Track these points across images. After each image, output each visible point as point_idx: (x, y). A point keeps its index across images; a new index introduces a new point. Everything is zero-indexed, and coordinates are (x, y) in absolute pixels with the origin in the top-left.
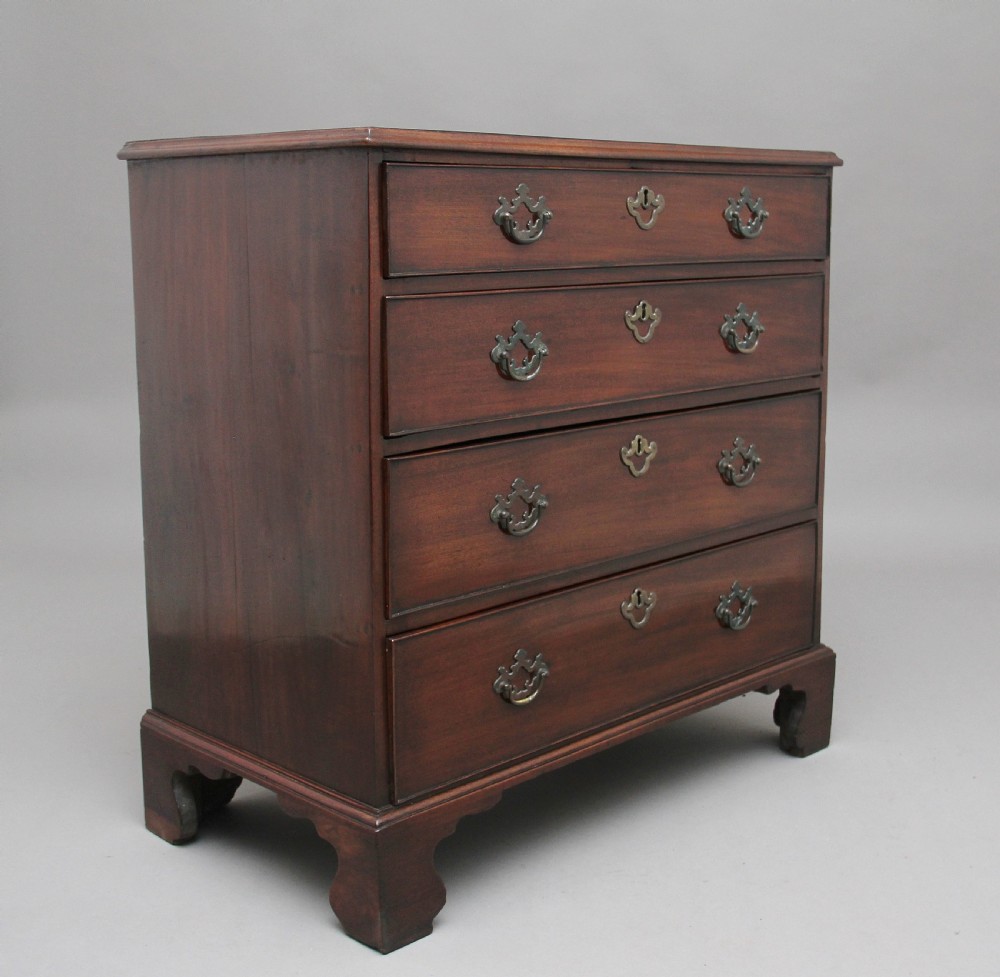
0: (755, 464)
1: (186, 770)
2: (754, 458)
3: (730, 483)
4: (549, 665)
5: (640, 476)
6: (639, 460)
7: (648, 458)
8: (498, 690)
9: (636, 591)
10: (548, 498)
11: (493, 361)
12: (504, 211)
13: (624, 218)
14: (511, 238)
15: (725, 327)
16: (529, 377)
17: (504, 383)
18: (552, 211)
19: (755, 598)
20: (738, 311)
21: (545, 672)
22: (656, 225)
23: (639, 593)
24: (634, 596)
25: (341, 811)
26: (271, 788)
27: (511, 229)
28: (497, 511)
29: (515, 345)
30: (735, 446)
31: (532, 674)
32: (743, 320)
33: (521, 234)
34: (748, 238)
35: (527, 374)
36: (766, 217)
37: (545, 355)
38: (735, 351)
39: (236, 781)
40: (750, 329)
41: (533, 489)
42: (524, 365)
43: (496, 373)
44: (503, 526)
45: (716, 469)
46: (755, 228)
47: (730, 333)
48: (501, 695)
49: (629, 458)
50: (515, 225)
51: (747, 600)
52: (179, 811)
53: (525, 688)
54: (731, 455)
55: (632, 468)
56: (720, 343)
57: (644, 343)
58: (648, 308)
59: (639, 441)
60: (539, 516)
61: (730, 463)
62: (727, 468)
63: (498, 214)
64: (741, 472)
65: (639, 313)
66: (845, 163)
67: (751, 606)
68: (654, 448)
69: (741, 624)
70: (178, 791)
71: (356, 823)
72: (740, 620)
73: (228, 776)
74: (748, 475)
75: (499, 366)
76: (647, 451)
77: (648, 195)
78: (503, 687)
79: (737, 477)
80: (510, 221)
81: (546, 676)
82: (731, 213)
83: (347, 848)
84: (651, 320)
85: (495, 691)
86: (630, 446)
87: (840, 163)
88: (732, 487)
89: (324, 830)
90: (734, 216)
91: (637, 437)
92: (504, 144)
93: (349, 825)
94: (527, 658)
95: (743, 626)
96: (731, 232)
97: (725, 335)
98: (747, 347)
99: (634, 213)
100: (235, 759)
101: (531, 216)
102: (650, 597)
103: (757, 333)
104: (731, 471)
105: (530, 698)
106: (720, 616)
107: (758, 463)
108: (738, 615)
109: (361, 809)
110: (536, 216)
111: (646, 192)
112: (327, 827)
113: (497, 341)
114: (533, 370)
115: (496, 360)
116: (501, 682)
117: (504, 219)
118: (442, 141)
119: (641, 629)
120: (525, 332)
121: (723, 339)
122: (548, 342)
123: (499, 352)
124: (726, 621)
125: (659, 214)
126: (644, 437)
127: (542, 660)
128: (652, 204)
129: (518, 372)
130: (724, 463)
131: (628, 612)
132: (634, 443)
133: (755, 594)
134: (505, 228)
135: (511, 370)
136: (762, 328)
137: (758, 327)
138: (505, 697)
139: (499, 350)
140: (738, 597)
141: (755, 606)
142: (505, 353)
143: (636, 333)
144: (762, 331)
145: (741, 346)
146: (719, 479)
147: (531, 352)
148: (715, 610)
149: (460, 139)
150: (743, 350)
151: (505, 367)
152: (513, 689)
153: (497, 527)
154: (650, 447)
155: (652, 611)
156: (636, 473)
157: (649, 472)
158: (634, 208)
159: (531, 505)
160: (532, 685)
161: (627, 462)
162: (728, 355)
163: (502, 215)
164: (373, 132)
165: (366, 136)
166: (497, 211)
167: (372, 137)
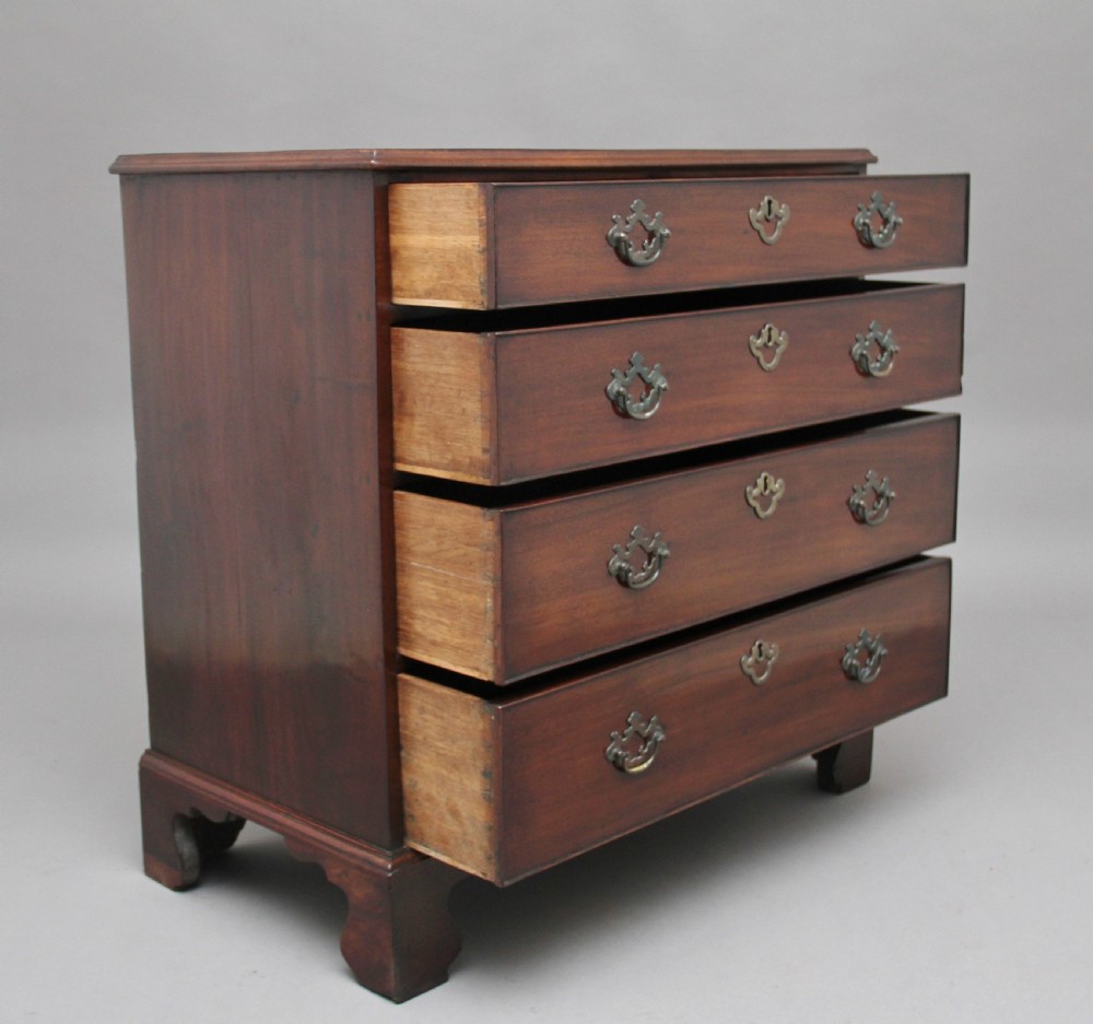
0: (888, 499)
1: (187, 813)
2: (887, 493)
3: (862, 521)
4: (664, 728)
5: (767, 518)
6: (765, 500)
7: (775, 498)
8: (611, 758)
9: (757, 643)
10: (669, 546)
11: (608, 397)
12: (619, 230)
13: (746, 232)
14: (627, 261)
15: (857, 349)
16: (648, 414)
17: (620, 422)
18: (669, 229)
19: (885, 646)
20: (870, 330)
21: (661, 737)
22: (780, 239)
23: (760, 646)
24: (755, 649)
25: (352, 855)
26: (278, 831)
27: (626, 249)
28: (616, 563)
29: (633, 380)
30: (867, 480)
31: (646, 740)
32: (876, 340)
33: (636, 255)
34: (880, 248)
35: (645, 411)
36: (899, 224)
37: (665, 389)
38: (867, 374)
39: (238, 824)
40: (883, 350)
41: (653, 538)
42: (642, 400)
43: (611, 410)
44: (622, 580)
45: (846, 507)
46: (887, 237)
47: (862, 355)
48: (614, 763)
49: (755, 498)
50: (630, 246)
51: (875, 649)
52: (180, 856)
53: (639, 754)
54: (863, 490)
55: (758, 510)
56: (851, 367)
57: (770, 371)
58: (774, 333)
59: (766, 478)
60: (660, 567)
61: (862, 499)
62: (859, 505)
63: (613, 234)
64: (874, 508)
65: (764, 338)
66: (880, 160)
67: (880, 656)
68: (781, 486)
69: (871, 675)
70: (179, 835)
71: (367, 867)
72: (867, 671)
73: (233, 819)
74: (881, 512)
75: (614, 404)
76: (774, 490)
77: (772, 205)
78: (616, 755)
79: (869, 514)
80: (625, 242)
81: (662, 741)
82: (861, 221)
83: (358, 893)
84: (777, 345)
85: (606, 758)
86: (755, 485)
87: (874, 160)
88: (864, 526)
89: (334, 874)
90: (865, 224)
91: (763, 475)
92: (514, 160)
93: (361, 869)
94: (641, 721)
95: (872, 679)
96: (861, 242)
97: (857, 358)
98: (881, 369)
99: (757, 226)
100: (239, 801)
101: (647, 236)
102: (772, 650)
103: (891, 354)
104: (864, 509)
105: (645, 766)
106: (846, 668)
107: (893, 498)
108: (866, 666)
109: (374, 853)
110: (651, 235)
111: (770, 202)
112: (338, 871)
113: (613, 375)
114: (652, 406)
115: (612, 397)
116: (614, 749)
117: (619, 240)
118: (449, 160)
119: (763, 684)
120: (643, 365)
121: (855, 362)
122: (667, 375)
123: (616, 388)
124: (853, 673)
125: (784, 227)
126: (770, 474)
127: (658, 723)
128: (776, 216)
129: (634, 408)
130: (855, 499)
131: (749, 666)
132: (760, 482)
133: (885, 642)
134: (620, 251)
135: (628, 408)
136: (897, 348)
137: (892, 348)
138: (618, 766)
139: (615, 386)
140: (866, 646)
141: (885, 655)
142: (622, 389)
143: (762, 360)
144: (896, 352)
145: (875, 368)
146: (849, 517)
147: (649, 386)
148: (841, 661)
149: (468, 157)
150: (876, 373)
151: (621, 404)
152: (627, 756)
153: (614, 580)
154: (777, 486)
155: (774, 666)
156: (762, 514)
157: (775, 513)
158: (758, 221)
159: (650, 555)
160: (646, 751)
161: (752, 502)
162: (859, 379)
163: (616, 235)
164: (378, 154)
165: (372, 159)
166: (611, 232)
167: (377, 160)
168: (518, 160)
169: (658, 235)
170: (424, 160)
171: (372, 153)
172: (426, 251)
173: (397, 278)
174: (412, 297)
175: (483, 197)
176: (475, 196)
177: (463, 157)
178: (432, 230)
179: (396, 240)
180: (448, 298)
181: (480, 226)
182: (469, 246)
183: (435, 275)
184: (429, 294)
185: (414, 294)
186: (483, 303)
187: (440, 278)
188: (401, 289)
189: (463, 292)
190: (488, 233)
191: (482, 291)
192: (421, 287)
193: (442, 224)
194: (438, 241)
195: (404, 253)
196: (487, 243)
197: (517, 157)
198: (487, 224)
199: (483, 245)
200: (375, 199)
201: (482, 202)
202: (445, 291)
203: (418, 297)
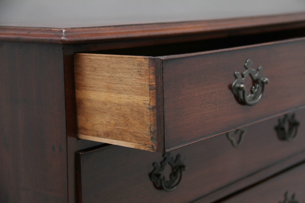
12: (239, 82)
14: (243, 103)
18: (268, 77)
27: (243, 95)
33: (248, 98)
50: (245, 92)
80: (243, 90)
117: (239, 89)
134: (239, 97)
143: (234, 142)
163: (237, 85)
164: (65, 32)
165: (62, 36)
166: (234, 84)
167: (66, 37)
168: (157, 30)
169: (260, 82)
170: (98, 34)
171: (62, 31)
172: (105, 103)
173: (82, 121)
174: (93, 135)
175: (153, 68)
176: (146, 67)
177: (124, 31)
178: (109, 89)
179: (81, 94)
180: (123, 140)
181: (150, 89)
182: (141, 103)
183: (113, 122)
184: (107, 135)
185: (95, 134)
186: (153, 147)
187: (116, 124)
188: (86, 129)
189: (136, 136)
190: (157, 94)
191: (152, 138)
192: (101, 129)
193: (118, 86)
194: (114, 98)
195: (88, 104)
196: (157, 103)
197: (157, 28)
198: (157, 89)
199: (153, 104)
200: (64, 65)
201: (152, 71)
202: (121, 134)
203: (98, 136)
